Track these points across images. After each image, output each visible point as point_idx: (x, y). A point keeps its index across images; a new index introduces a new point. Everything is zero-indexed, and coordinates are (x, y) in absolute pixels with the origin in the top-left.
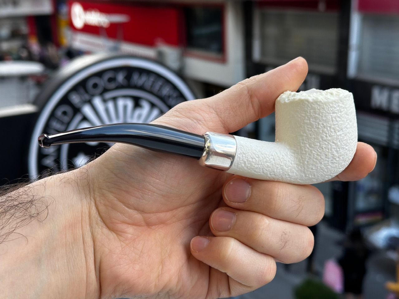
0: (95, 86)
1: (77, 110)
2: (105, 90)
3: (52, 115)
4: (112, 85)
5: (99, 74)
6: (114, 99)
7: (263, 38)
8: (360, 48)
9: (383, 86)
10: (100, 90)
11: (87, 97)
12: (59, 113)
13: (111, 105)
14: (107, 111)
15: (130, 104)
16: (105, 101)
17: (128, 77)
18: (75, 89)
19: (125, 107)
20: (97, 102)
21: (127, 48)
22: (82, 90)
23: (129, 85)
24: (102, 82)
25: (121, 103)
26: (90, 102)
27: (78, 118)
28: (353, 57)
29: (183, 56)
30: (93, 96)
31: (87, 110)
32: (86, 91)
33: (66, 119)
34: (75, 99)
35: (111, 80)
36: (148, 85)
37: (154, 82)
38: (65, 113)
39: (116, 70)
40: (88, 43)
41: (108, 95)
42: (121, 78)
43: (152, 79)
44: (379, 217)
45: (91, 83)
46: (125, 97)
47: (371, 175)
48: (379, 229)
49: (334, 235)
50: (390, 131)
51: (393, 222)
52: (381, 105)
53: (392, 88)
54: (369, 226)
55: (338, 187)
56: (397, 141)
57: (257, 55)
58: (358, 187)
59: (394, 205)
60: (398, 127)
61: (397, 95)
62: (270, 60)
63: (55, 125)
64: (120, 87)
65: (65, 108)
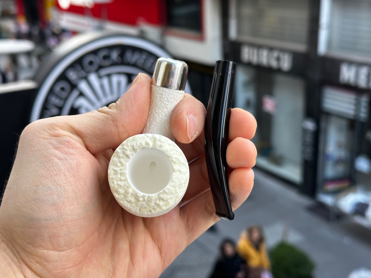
0: (91, 63)
1: (74, 86)
2: (101, 67)
3: (51, 91)
4: (107, 63)
5: (95, 52)
6: (109, 76)
7: (239, 18)
8: (330, 27)
9: (351, 63)
10: (95, 67)
11: (83, 73)
12: (57, 89)
13: (105, 81)
14: (102, 87)
15: (123, 80)
16: (100, 77)
17: (122, 55)
18: (72, 66)
19: (119, 84)
20: (93, 78)
21: (112, 27)
22: (79, 68)
23: (122, 62)
24: (97, 60)
25: (115, 79)
26: (85, 78)
27: (75, 93)
28: (323, 36)
29: (163, 35)
30: (88, 72)
31: (83, 86)
32: (83, 68)
33: (64, 94)
34: (72, 75)
35: (106, 57)
36: (141, 62)
37: (145, 60)
38: (63, 89)
39: (111, 48)
40: (73, 22)
41: (104, 72)
42: (115, 55)
43: (144, 56)
44: (346, 184)
45: (87, 61)
46: (119, 73)
47: (339, 145)
48: (346, 195)
49: (304, 201)
50: (357, 104)
51: (359, 189)
52: (349, 80)
53: (360, 64)
54: (336, 193)
55: (309, 156)
56: (363, 114)
57: (233, 33)
58: (327, 157)
59: (361, 173)
60: (364, 100)
61: (364, 71)
62: (246, 38)
63: (54, 100)
64: (114, 64)
65: (63, 84)
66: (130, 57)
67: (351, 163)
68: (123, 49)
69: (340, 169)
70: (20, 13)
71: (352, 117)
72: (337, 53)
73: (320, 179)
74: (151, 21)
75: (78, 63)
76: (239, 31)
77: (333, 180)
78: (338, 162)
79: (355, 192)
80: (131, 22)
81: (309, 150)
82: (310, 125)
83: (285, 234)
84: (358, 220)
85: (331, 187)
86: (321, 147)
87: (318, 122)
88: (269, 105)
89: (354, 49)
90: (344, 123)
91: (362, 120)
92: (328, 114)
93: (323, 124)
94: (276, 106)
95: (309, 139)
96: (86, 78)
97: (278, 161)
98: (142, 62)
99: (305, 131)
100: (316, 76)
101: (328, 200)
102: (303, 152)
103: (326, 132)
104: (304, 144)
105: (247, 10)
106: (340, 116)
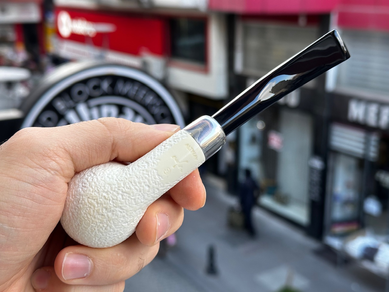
0: (80, 93)
1: (61, 117)
2: (90, 97)
3: (37, 121)
4: (96, 93)
5: (85, 82)
6: (99, 106)
7: (246, 50)
9: (360, 100)
10: (84, 97)
11: (71, 103)
12: (44, 119)
13: (95, 112)
15: (114, 111)
16: (89, 108)
17: (113, 85)
18: (60, 96)
19: (109, 115)
20: (82, 108)
21: (113, 57)
22: (67, 97)
23: (113, 92)
24: (87, 90)
25: (105, 110)
26: (74, 109)
29: (167, 66)
30: (77, 102)
31: (72, 117)
32: (71, 98)
33: (51, 125)
34: (60, 105)
35: (96, 87)
36: (132, 93)
37: (137, 91)
38: (49, 119)
39: (101, 78)
40: (74, 51)
41: (93, 102)
42: (105, 85)
43: (136, 88)
44: (354, 227)
45: (76, 91)
46: (110, 104)
47: (348, 186)
48: (354, 238)
49: (311, 244)
50: (367, 143)
51: (368, 232)
52: (357, 118)
53: (369, 102)
54: (344, 236)
55: (316, 195)
56: (373, 153)
57: (239, 66)
58: (335, 198)
59: (370, 216)
60: (374, 139)
61: (373, 109)
62: (252, 71)
64: (105, 94)
65: (50, 114)
66: (121, 87)
67: (360, 204)
68: (114, 79)
69: (349, 211)
70: (20, 40)
71: (360, 156)
72: (346, 90)
73: (327, 221)
74: (155, 51)
75: (67, 93)
76: (245, 63)
77: (341, 222)
78: (347, 203)
79: (364, 235)
80: (134, 51)
81: (316, 190)
82: (317, 163)
83: (289, 278)
84: (367, 265)
85: (339, 229)
86: (329, 187)
87: (325, 160)
88: (275, 141)
89: (364, 85)
90: (352, 162)
91: (371, 160)
92: (337, 152)
93: (331, 163)
94: (283, 143)
95: (316, 178)
97: (283, 200)
98: (134, 93)
99: (312, 169)
100: (324, 112)
101: (335, 243)
102: (310, 192)
103: (334, 171)
104: (311, 183)
105: (254, 43)
106: (349, 155)
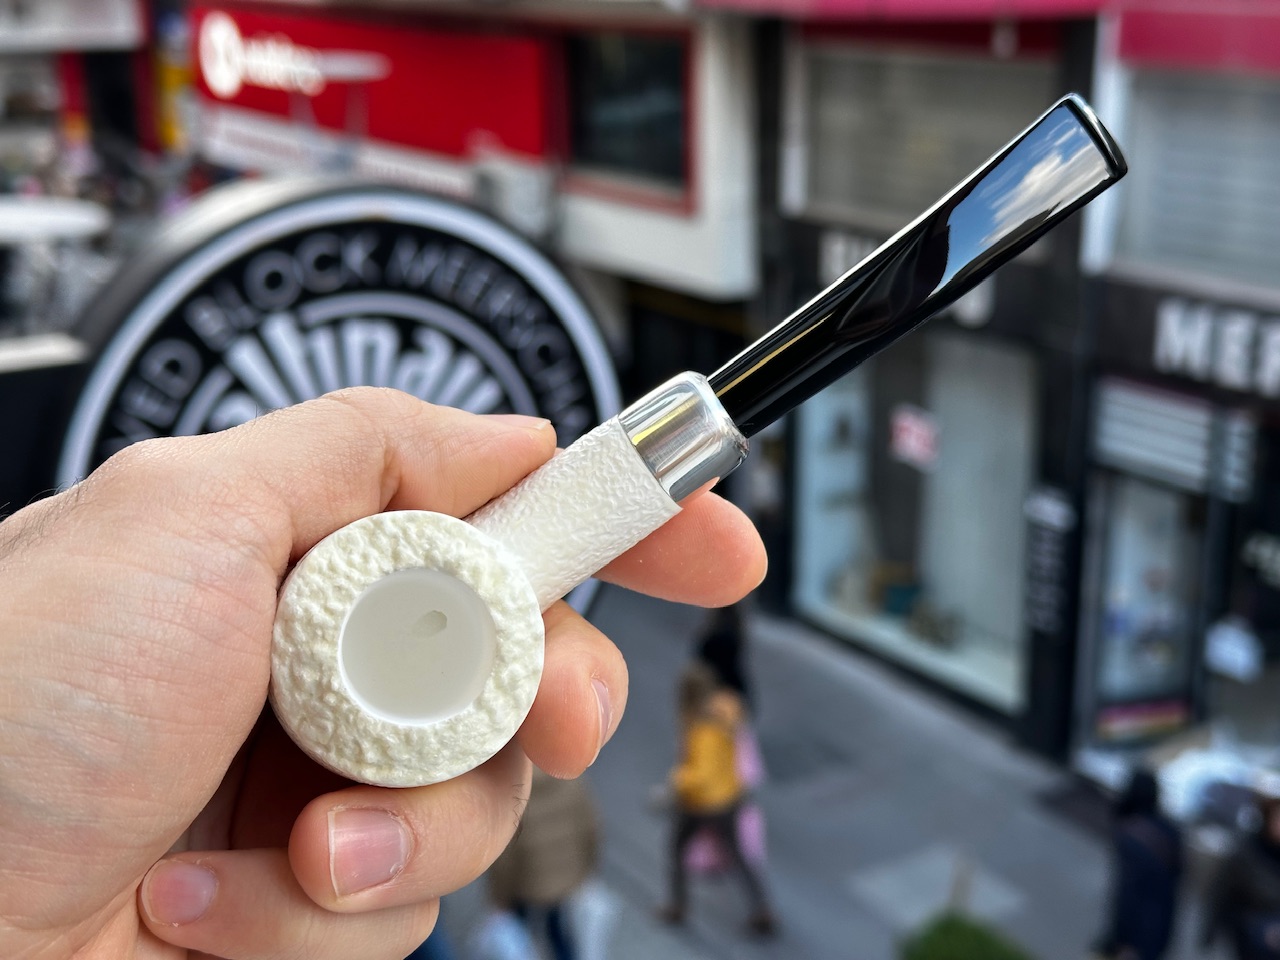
0: (274, 280)
1: (212, 358)
2: (307, 296)
3: (134, 373)
4: (330, 280)
5: (289, 244)
6: (336, 324)
7: (816, 138)
9: (1192, 301)
10: (288, 294)
11: (246, 315)
12: (156, 366)
13: (323, 343)
14: (311, 361)
15: (385, 340)
16: (304, 330)
17: (381, 256)
18: (208, 289)
19: (370, 352)
20: (280, 331)
21: (380, 161)
22: (231, 295)
23: (382, 280)
24: (297, 270)
25: (356, 337)
27: (217, 383)
29: (557, 190)
30: (266, 312)
31: (246, 358)
32: (246, 298)
33: (178, 385)
34: (209, 321)
35: (325, 263)
36: (445, 281)
37: (463, 273)
38: (173, 367)
39: (344, 232)
40: (251, 143)
41: (317, 312)
42: (357, 256)
43: (458, 262)
44: (1173, 718)
45: (260, 272)
46: (371, 317)
47: (1152, 583)
48: (1174, 756)
49: (1032, 773)
50: (1216, 443)
51: (1218, 735)
52: (1185, 360)
53: (1224, 308)
54: (1141, 747)
55: (1047, 618)
56: (1236, 477)
57: (794, 193)
58: (1108, 622)
59: (1223, 679)
60: (1239, 430)
61: (1237, 330)
62: (836, 208)
63: (143, 404)
64: (355, 286)
65: (175, 350)
66: (408, 261)
67: (1192, 646)
68: (387, 234)
69: (1156, 666)
70: (72, 107)
71: (1195, 486)
72: (1147, 268)
73: (1084, 700)
74: (517, 143)
75: (231, 280)
76: (815, 184)
77: (1133, 703)
78: (1148, 639)
79: (1204, 746)
80: (450, 145)
81: (1049, 595)
82: (1052, 511)
83: (960, 886)
85: (1121, 726)
86: (1089, 588)
87: (1079, 502)
88: (913, 437)
90: (1168, 506)
91: (1230, 497)
92: (1116, 474)
93: (1096, 510)
94: (938, 443)
95: (1049, 558)
96: (255, 333)
97: (942, 632)
98: (452, 280)
99: (1035, 530)
100: (1077, 344)
102: (1030, 603)
103: (1106, 535)
104: (1032, 575)
105: (844, 115)
106: (1155, 482)
